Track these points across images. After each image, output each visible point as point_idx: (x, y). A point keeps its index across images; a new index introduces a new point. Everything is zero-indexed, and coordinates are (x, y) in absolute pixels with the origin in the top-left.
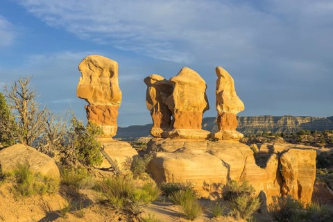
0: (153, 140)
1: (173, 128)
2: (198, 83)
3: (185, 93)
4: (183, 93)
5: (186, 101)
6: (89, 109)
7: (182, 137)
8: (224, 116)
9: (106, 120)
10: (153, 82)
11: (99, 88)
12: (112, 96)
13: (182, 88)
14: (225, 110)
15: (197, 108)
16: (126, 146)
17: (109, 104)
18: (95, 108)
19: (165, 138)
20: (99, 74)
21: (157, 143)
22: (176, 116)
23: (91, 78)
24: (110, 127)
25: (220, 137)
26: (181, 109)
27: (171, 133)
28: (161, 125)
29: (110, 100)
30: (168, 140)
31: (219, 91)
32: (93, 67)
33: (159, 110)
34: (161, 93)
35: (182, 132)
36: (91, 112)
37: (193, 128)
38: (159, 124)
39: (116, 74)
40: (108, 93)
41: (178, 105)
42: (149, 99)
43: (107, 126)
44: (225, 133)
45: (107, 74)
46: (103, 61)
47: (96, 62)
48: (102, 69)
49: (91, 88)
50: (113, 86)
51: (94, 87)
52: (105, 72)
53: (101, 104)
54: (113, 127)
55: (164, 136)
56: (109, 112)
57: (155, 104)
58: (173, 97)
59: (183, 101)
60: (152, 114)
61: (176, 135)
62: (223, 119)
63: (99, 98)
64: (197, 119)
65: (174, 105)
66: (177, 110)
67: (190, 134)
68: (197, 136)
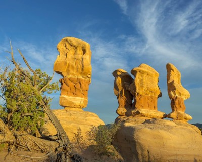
0: (119, 118)
1: (134, 108)
2: (154, 74)
3: (144, 81)
4: (142, 80)
5: (145, 86)
6: (63, 82)
7: (143, 115)
8: (177, 99)
9: (77, 92)
10: (119, 74)
11: (73, 63)
12: (83, 70)
13: (142, 76)
14: (177, 95)
15: (153, 93)
16: (93, 116)
17: (81, 77)
18: (67, 80)
19: (128, 116)
20: (73, 53)
21: (122, 120)
22: (137, 98)
23: (66, 55)
24: (80, 98)
25: (175, 117)
26: (141, 93)
27: (133, 112)
28: (125, 106)
29: (81, 74)
30: (131, 118)
31: (170, 81)
32: (68, 47)
33: (123, 94)
34: (125, 82)
35: (143, 111)
36: (64, 84)
37: (151, 109)
38: (124, 106)
39: (87, 51)
40: (79, 67)
41: (138, 89)
42: (116, 87)
43: (77, 98)
44: (179, 113)
45: (80, 52)
46: (77, 41)
47: (71, 41)
48: (76, 47)
49: (66, 63)
50: (85, 61)
51: (68, 62)
52: (78, 50)
53: (73, 77)
54: (83, 99)
55: (127, 115)
56: (80, 84)
57: (120, 90)
58: (134, 83)
59: (142, 87)
60: (118, 98)
61: (138, 113)
62: (176, 102)
63: (71, 71)
64: (154, 102)
65: (135, 90)
66: (138, 93)
67: (150, 114)
68: (155, 115)
